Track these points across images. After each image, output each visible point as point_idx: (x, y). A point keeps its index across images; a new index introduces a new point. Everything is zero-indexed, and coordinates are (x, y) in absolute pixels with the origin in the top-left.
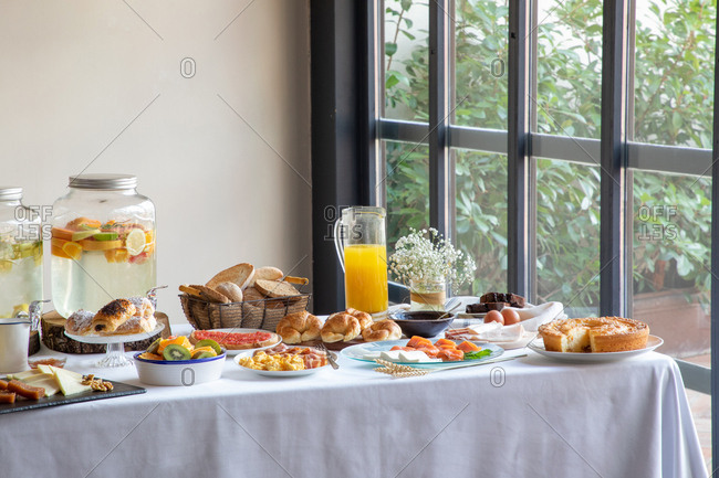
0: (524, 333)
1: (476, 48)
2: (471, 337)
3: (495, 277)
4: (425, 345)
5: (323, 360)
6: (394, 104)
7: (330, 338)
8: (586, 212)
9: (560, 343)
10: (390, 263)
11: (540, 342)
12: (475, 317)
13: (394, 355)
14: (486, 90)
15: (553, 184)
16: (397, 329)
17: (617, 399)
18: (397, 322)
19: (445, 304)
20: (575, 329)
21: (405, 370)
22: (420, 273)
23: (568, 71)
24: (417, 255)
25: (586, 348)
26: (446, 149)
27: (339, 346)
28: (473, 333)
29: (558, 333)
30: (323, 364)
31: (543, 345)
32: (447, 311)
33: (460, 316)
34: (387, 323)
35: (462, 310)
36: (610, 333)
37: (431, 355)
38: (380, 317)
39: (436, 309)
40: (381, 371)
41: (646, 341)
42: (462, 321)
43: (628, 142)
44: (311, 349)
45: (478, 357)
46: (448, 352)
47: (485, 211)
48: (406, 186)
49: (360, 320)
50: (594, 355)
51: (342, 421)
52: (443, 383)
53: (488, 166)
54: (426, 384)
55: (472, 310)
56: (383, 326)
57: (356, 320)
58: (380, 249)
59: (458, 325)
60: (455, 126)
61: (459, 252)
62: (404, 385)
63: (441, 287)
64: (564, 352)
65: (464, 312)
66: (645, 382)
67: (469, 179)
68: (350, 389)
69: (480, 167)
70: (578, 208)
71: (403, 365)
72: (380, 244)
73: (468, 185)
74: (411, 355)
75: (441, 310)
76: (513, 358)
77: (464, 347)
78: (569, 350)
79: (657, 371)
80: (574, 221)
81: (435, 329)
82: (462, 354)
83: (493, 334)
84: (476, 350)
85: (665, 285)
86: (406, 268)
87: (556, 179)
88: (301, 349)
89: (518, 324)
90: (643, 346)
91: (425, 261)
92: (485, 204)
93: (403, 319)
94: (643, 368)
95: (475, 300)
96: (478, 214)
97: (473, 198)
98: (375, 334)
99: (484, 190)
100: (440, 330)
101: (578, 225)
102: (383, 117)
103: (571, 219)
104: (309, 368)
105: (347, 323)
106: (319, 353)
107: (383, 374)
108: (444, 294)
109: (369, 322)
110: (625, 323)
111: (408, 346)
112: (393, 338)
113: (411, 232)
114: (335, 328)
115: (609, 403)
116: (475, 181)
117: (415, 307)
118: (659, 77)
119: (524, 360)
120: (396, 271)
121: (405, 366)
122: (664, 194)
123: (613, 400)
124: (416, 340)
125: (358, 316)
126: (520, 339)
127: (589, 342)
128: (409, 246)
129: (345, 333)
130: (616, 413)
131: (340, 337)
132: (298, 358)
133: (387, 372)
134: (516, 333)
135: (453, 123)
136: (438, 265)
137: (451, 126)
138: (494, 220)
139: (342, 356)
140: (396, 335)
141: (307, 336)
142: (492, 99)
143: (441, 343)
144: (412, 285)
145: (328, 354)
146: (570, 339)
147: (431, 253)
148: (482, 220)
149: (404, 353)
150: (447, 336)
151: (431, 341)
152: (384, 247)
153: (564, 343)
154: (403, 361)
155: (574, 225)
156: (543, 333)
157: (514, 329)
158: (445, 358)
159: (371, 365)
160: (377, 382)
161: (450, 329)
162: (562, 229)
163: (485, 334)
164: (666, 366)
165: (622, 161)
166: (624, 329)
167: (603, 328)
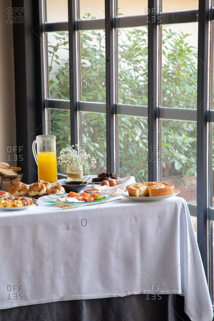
0: (119, 190)
1: (88, 68)
2: (96, 192)
3: (97, 171)
4: (76, 196)
5: (31, 202)
6: (51, 94)
7: (33, 193)
8: (138, 142)
9: (136, 193)
10: (58, 160)
11: (127, 193)
12: (96, 184)
13: (63, 200)
14: (92, 87)
15: (123, 129)
16: (63, 189)
17: (161, 217)
18: (62, 186)
19: (82, 178)
20: (142, 187)
21: (69, 206)
22: (72, 164)
23: (128, 80)
24: (70, 156)
25: (147, 195)
26: (78, 112)
27: (37, 197)
28: (97, 190)
29: (135, 189)
30: (31, 204)
31: (128, 194)
32: (84, 181)
33: (90, 184)
34: (58, 186)
35: (90, 181)
36: (157, 188)
37: (79, 199)
38: (54, 184)
39: (78, 180)
40: (57, 207)
41: (173, 191)
42: (90, 185)
43: (160, 107)
44: (25, 198)
45: (100, 200)
46: (87, 198)
47: (93, 141)
48: (58, 130)
49: (46, 185)
50: (151, 197)
51: (41, 229)
52: (86, 211)
53: (95, 121)
54: (78, 212)
55: (95, 181)
56: (56, 188)
57: (44, 185)
58: (53, 154)
59: (89, 187)
60: (82, 102)
61: (89, 155)
62: (68, 212)
63: (81, 171)
64: (138, 196)
65: (91, 182)
66: (173, 209)
67: (86, 127)
68: (44, 215)
69: (90, 122)
70: (133, 141)
71: (67, 204)
72: (53, 151)
73: (86, 130)
74: (70, 200)
75: (81, 181)
76: (115, 201)
77: (93, 196)
78: (140, 196)
79: (178, 204)
80: (132, 146)
81: (80, 189)
82: (93, 199)
83: (105, 190)
84: (98, 197)
85: (169, 174)
86: (66, 162)
87: (124, 127)
88: (20, 198)
89: (115, 186)
90: (171, 194)
91: (74, 159)
92: (93, 138)
93: (65, 185)
94: (172, 203)
95: (96, 176)
96: (90, 143)
97: (87, 135)
98: (53, 191)
99: (92, 132)
100: (81, 190)
101: (133, 147)
102: (48, 98)
103: (130, 145)
104: (25, 206)
105: (40, 186)
106: (29, 199)
107: (58, 208)
108: (82, 174)
109: (50, 186)
110: (163, 184)
111: (68, 196)
112: (61, 193)
113: (67, 146)
114: (34, 189)
115: (157, 219)
116: (89, 128)
117: (69, 180)
118: (166, 82)
119: (120, 201)
120: (61, 164)
121: (69, 204)
122: (169, 134)
123: (159, 217)
124: (72, 193)
125: (45, 184)
126: (117, 192)
127: (148, 192)
128: (66, 153)
129: (39, 191)
130: (160, 223)
131: (37, 193)
132: (20, 202)
133: (61, 207)
134: (116, 190)
135: (81, 100)
136: (79, 161)
137: (80, 101)
138: (97, 145)
139: (39, 200)
140: (62, 191)
141: (22, 193)
142: (95, 91)
143: (83, 194)
144: (68, 170)
145: (33, 200)
146: (140, 191)
147: (76, 156)
148: (92, 145)
149: (67, 199)
150: (85, 192)
151: (78, 194)
152: (55, 153)
153: (138, 193)
154: (67, 202)
155: (132, 148)
156: (128, 189)
157: (115, 188)
158: (86, 201)
159: (53, 204)
160: (56, 211)
161: (86, 189)
162: (126, 149)
163: (102, 190)
164: (181, 202)
165: (157, 115)
166: (163, 186)
167: (154, 186)
